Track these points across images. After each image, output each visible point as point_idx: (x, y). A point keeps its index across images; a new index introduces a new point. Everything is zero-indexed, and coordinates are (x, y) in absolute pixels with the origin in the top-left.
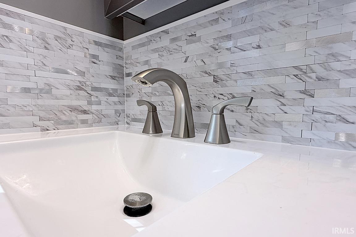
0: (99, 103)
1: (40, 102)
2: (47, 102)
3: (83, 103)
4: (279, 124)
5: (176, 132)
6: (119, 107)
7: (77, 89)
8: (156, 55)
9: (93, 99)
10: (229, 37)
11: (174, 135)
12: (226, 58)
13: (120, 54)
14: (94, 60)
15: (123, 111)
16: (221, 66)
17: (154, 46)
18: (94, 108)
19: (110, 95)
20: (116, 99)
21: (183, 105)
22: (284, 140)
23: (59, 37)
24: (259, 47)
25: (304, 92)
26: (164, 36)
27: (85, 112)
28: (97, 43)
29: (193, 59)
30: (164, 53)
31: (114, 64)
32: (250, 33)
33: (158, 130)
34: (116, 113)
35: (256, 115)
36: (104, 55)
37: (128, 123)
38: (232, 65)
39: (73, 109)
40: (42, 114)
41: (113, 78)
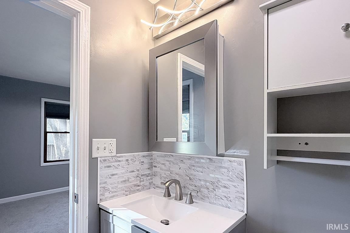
0: (143, 181)
1: (126, 185)
2: (128, 184)
3: (138, 183)
4: (208, 197)
5: (176, 198)
6: (151, 181)
7: (136, 177)
8: (168, 163)
9: (142, 180)
10: (194, 166)
11: (176, 199)
12: (193, 172)
13: (151, 157)
14: (143, 164)
15: (152, 182)
16: (192, 175)
17: (167, 159)
18: (142, 183)
19: (148, 176)
20: (149, 178)
21: (179, 193)
22: (210, 203)
23: (132, 159)
24: (202, 172)
25: (213, 189)
26: (171, 157)
27: (139, 186)
28: (144, 156)
29: (182, 169)
30: (171, 163)
31: (149, 162)
32: (199, 167)
33: (169, 195)
34: (149, 184)
35: (202, 194)
36: (146, 160)
37: (154, 188)
38: (195, 175)
39: (135, 185)
40: (126, 189)
41: (149, 169)
